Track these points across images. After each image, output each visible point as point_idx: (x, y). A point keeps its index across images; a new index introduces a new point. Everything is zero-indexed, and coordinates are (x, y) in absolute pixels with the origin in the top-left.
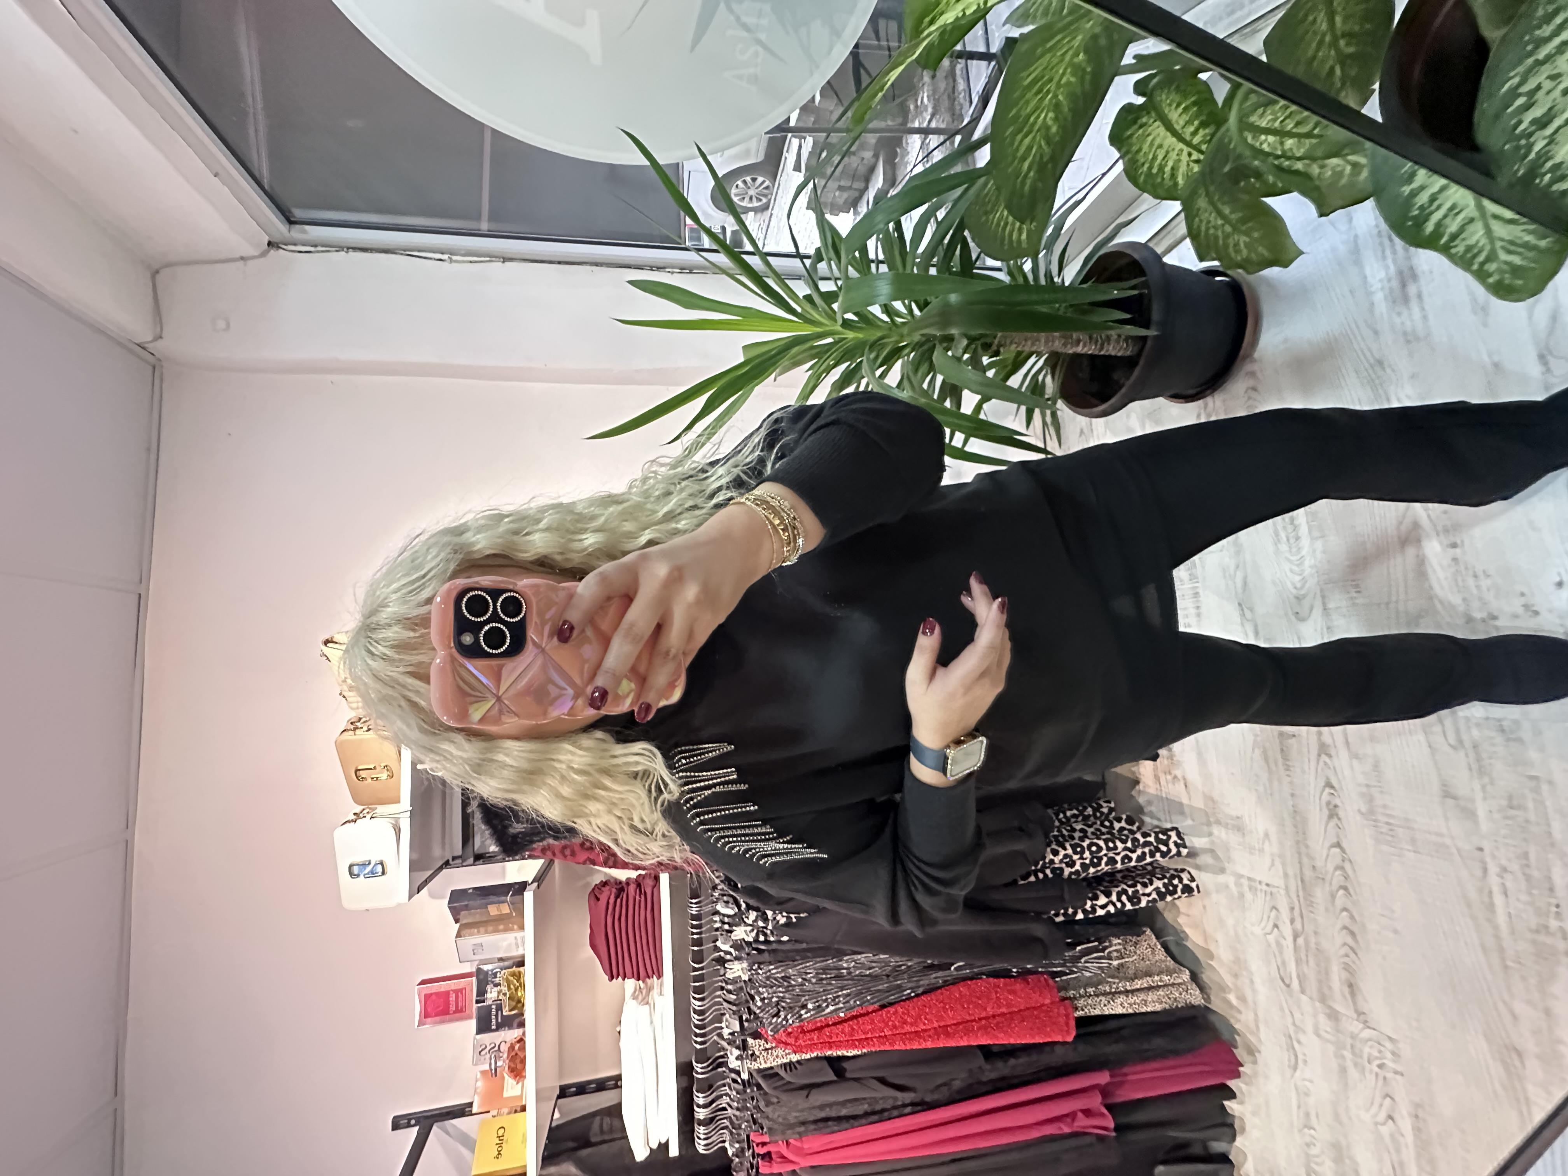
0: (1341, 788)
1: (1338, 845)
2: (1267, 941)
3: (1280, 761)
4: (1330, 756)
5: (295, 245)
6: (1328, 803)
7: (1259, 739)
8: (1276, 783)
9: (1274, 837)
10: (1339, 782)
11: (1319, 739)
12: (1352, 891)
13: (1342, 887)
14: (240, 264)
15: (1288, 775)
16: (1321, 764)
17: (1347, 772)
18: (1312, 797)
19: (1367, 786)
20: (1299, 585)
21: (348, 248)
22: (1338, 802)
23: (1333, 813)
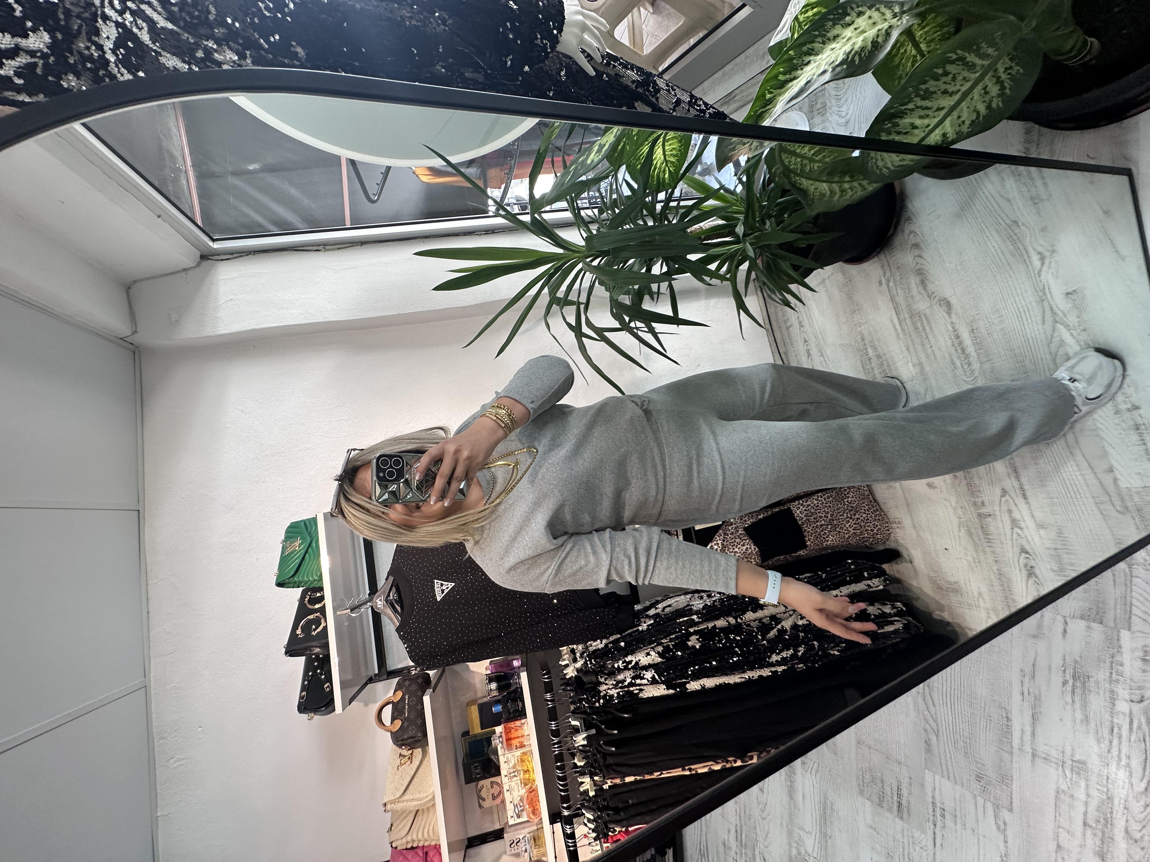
0: (1034, 553)
3: (982, 537)
4: (1021, 529)
5: (219, 255)
6: (1026, 566)
7: (962, 520)
8: (981, 553)
9: (986, 596)
10: (1032, 548)
11: (1011, 516)
14: (183, 274)
15: (990, 546)
16: (1015, 535)
17: (1037, 540)
18: (1011, 561)
19: (1056, 549)
21: (254, 252)
22: (1033, 563)
23: (1031, 573)
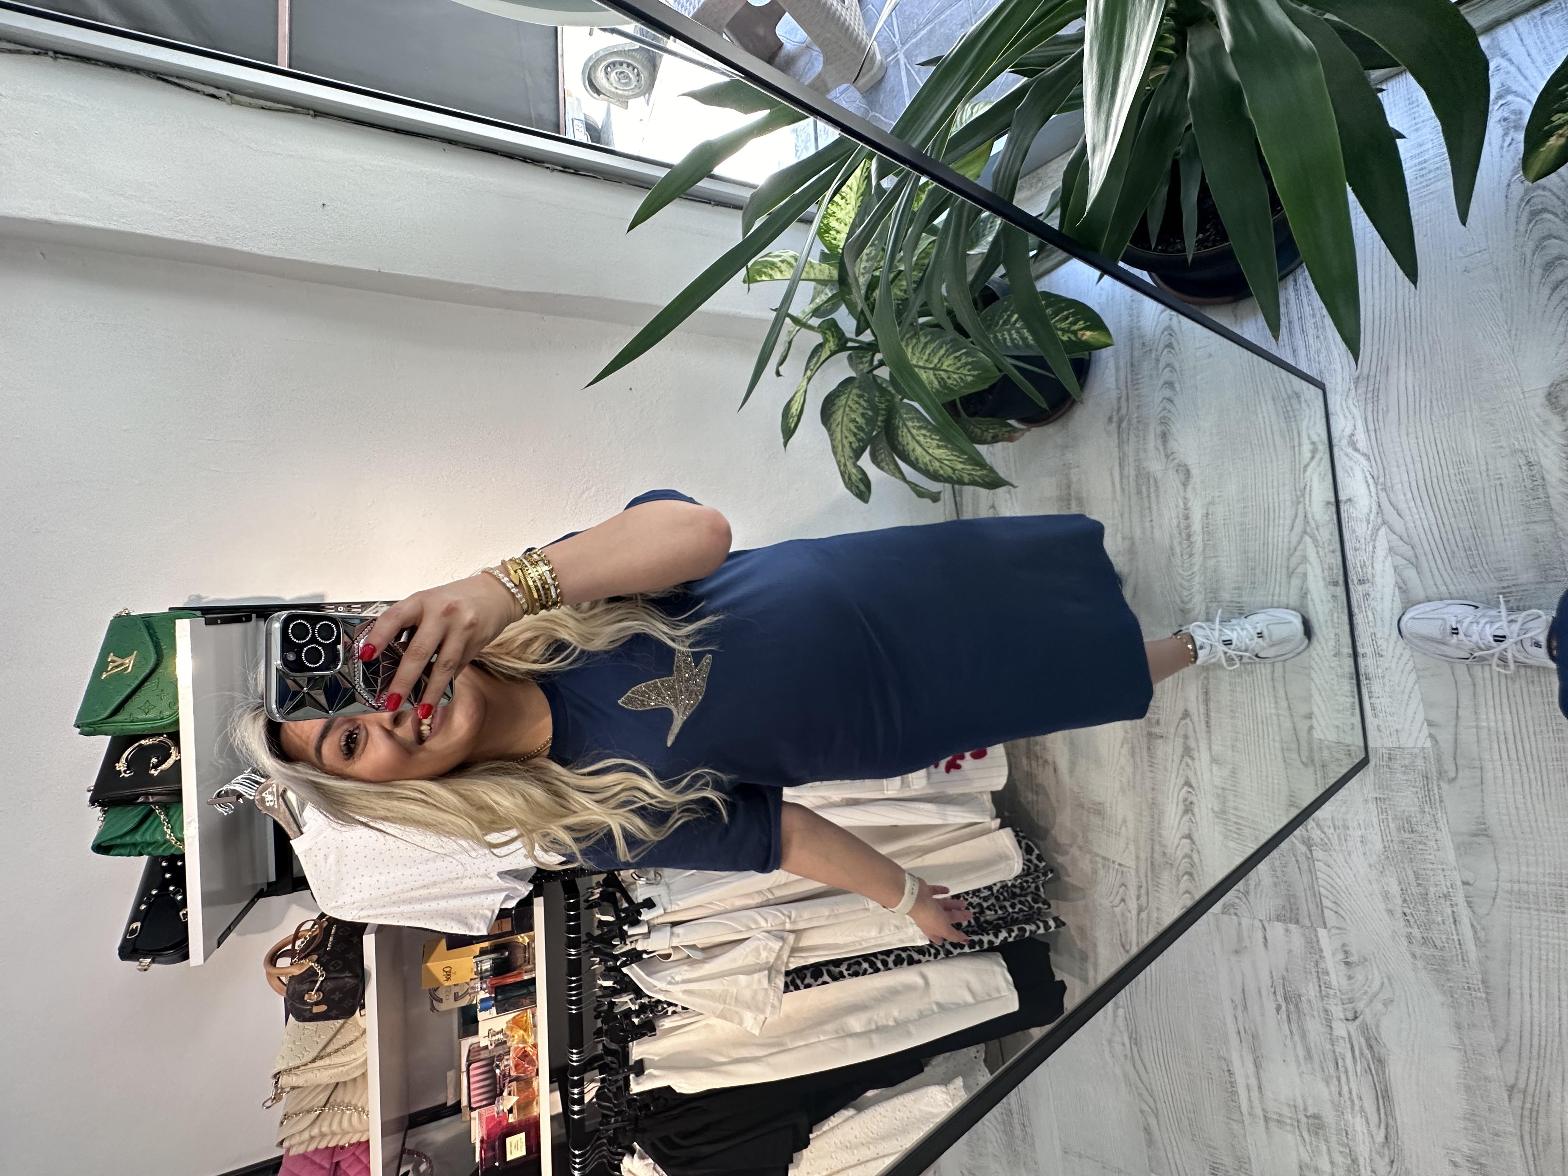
0: (1199, 787)
1: (1189, 837)
2: (1114, 914)
3: (1146, 760)
4: (1193, 759)
6: (1185, 800)
7: (1129, 736)
8: (1138, 778)
9: (1131, 824)
10: (1198, 782)
11: (1185, 743)
12: (1195, 876)
13: (1187, 873)
15: (1152, 771)
16: (1184, 764)
17: (1207, 776)
18: (1171, 792)
19: (1223, 789)
20: (1186, 599)
22: (1194, 799)
23: (1188, 808)
